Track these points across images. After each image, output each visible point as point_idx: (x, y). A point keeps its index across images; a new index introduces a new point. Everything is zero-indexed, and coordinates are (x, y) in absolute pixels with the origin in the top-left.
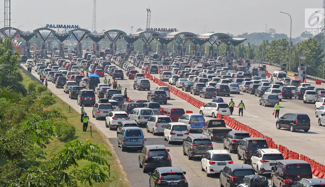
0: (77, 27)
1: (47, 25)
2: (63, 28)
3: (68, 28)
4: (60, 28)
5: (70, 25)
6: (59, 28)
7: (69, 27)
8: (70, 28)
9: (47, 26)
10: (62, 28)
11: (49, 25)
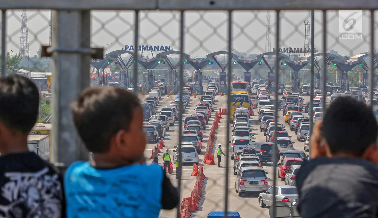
0: (169, 49)
1: (126, 46)
2: (149, 50)
3: (155, 50)
4: (145, 50)
5: (158, 46)
6: (143, 50)
7: (156, 48)
8: (158, 50)
9: (126, 48)
10: (147, 50)
11: (128, 46)
